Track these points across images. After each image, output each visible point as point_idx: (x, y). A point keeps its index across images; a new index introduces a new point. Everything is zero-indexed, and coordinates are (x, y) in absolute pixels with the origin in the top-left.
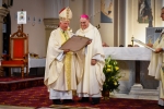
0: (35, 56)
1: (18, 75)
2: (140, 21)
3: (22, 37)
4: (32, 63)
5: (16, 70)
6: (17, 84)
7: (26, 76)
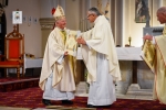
0: (31, 56)
1: (13, 76)
2: (137, 20)
3: (18, 38)
4: (28, 63)
5: (12, 71)
6: (13, 84)
7: (22, 76)
